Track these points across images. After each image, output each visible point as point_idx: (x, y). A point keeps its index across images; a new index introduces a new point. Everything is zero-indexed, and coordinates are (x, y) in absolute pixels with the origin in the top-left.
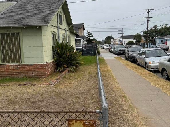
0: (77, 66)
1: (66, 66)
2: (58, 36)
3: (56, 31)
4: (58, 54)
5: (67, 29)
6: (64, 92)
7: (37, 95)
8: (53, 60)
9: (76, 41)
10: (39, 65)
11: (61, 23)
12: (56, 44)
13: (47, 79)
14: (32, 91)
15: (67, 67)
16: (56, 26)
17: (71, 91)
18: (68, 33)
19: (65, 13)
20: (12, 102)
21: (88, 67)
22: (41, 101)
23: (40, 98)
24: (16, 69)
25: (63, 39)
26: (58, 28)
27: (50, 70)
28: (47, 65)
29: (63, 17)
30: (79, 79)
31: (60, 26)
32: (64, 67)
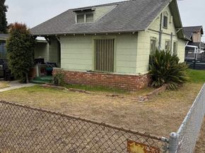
0: (179, 83)
1: (163, 81)
2: (160, 43)
3: (157, 36)
4: (155, 65)
5: (174, 34)
6: (153, 112)
7: (122, 109)
8: (148, 72)
9: (187, 49)
10: (131, 76)
11: (165, 26)
12: (155, 53)
13: (138, 94)
14: (117, 103)
15: (165, 83)
16: (159, 30)
17: (163, 112)
18: (175, 39)
19: (172, 14)
20: (95, 112)
21: (198, 85)
22: (123, 116)
23: (123, 112)
24: (108, 78)
25: (166, 46)
26: (160, 33)
27: (143, 84)
28: (140, 77)
29: (170, 19)
30: (178, 100)
31: (164, 30)
32: (161, 82)
